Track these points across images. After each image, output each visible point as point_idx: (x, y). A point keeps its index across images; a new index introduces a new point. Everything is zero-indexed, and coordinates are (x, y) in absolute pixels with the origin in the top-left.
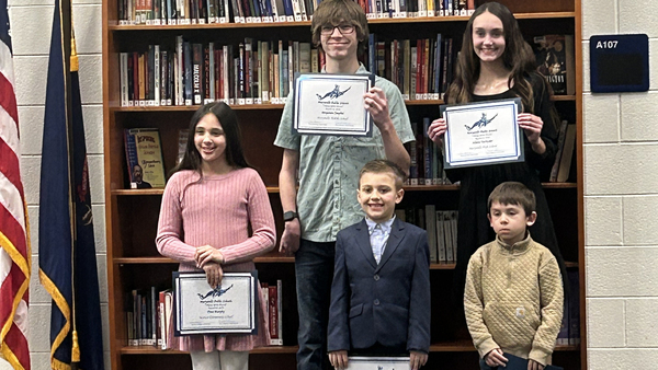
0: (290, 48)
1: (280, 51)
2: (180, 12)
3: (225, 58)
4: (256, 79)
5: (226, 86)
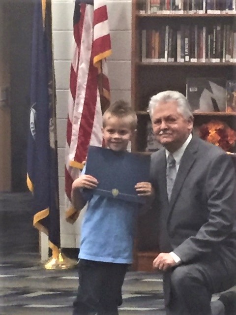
2: (178, 7)
3: (204, 34)
4: (222, 48)
5: (204, 51)
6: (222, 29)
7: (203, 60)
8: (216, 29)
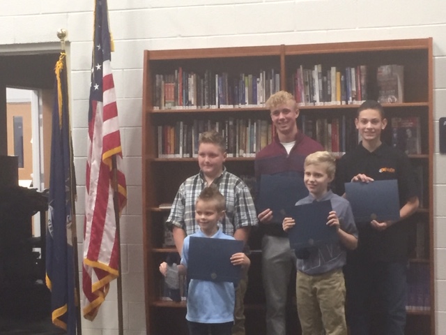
0: (255, 124)
1: (249, 125)
2: (191, 102)
3: (217, 129)
4: (235, 142)
6: (235, 124)
8: (228, 123)
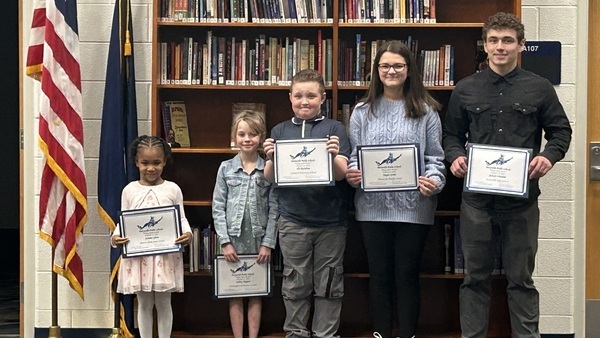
0: (295, 44)
1: (287, 45)
2: (210, 13)
3: (244, 49)
4: (267, 66)
5: (244, 71)
6: (267, 43)
7: (243, 83)
8: (259, 42)
